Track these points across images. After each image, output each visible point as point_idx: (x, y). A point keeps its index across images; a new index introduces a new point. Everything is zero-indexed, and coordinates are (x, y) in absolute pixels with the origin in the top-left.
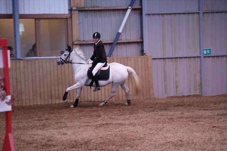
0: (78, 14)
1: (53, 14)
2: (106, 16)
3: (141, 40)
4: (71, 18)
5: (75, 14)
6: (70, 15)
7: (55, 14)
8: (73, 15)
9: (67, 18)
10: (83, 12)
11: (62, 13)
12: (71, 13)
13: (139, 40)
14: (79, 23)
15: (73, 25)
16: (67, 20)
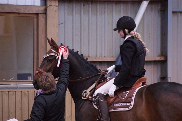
0: (57, 7)
1: (13, 5)
2: (105, 13)
3: (162, 59)
4: (45, 13)
5: (53, 7)
6: (43, 8)
7: (17, 5)
8: (48, 8)
9: (37, 14)
10: (66, 4)
11: (29, 3)
12: (46, 4)
13: (158, 59)
14: (59, 24)
15: (48, 27)
16: (38, 18)
